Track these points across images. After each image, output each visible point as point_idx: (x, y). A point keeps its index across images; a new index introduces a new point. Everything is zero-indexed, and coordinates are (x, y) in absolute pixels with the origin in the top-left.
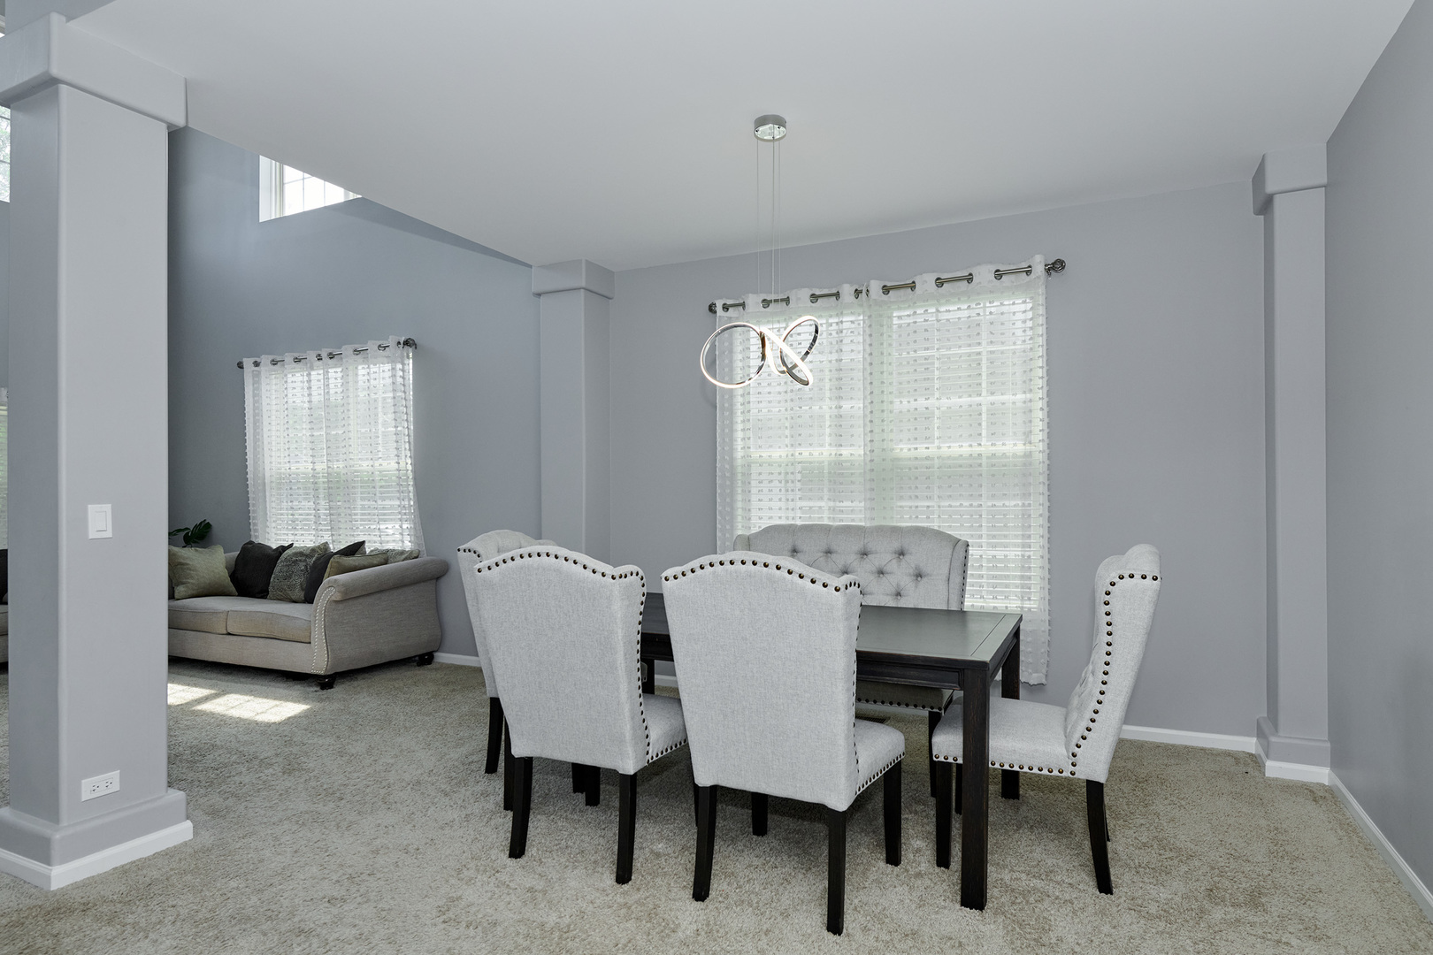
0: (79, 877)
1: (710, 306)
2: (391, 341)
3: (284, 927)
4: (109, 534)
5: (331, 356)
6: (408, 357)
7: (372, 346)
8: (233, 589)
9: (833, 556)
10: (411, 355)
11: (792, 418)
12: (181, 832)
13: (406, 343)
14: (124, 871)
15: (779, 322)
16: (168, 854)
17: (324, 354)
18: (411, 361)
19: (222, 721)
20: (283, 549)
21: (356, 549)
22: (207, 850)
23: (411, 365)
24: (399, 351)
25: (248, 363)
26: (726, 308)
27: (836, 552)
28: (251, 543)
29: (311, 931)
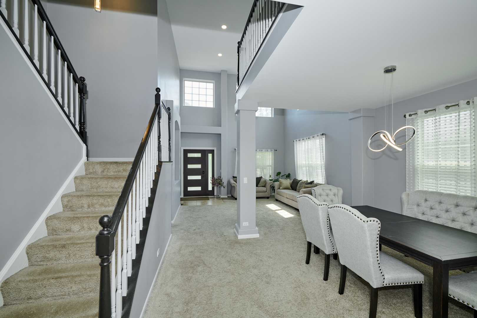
0: (242, 238)
1: (404, 116)
2: (319, 134)
3: (260, 258)
4: (247, 183)
5: (309, 138)
6: (323, 137)
7: (316, 136)
8: (291, 188)
9: (442, 205)
10: (324, 137)
11: (437, 152)
12: (257, 236)
13: (323, 134)
14: (247, 239)
15: (432, 117)
16: (254, 239)
17: (307, 138)
18: (324, 138)
19: (279, 216)
20: (300, 180)
21: (312, 183)
22: (259, 240)
23: (324, 139)
24: (321, 137)
25: (295, 141)
26: (410, 115)
27: (443, 203)
28: (295, 179)
29: (263, 261)
